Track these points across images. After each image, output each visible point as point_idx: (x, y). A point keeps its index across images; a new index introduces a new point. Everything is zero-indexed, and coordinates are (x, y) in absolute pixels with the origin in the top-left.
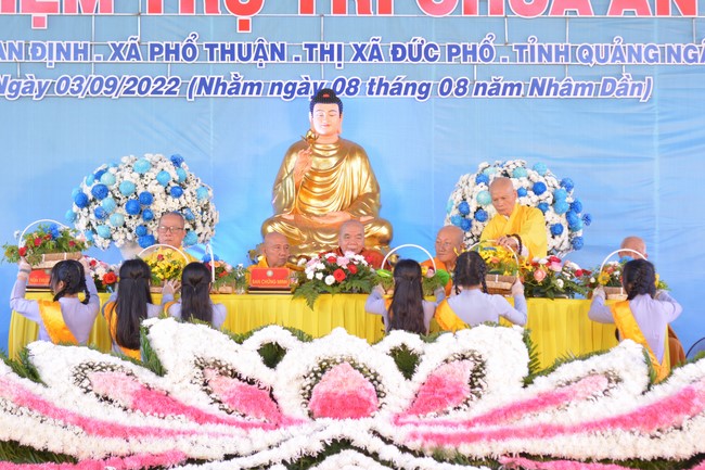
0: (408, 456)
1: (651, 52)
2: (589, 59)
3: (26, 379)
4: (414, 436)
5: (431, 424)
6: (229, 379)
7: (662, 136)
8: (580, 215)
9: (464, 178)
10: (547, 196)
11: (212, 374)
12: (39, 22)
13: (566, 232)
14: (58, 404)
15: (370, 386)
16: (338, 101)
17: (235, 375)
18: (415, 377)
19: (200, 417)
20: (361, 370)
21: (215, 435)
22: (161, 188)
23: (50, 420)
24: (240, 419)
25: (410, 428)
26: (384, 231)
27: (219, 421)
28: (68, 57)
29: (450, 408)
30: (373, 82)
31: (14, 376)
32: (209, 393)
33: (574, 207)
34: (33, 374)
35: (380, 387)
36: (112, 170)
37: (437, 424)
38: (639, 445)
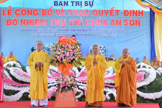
0: (79, 83)
1: (116, 30)
2: (108, 31)
3: (25, 72)
4: (80, 80)
5: (82, 78)
6: (54, 72)
7: (117, 41)
8: (106, 51)
9: (91, 46)
10: (102, 48)
11: (52, 71)
12: (37, 26)
13: (104, 53)
14: (29, 75)
15: (74, 73)
16: (75, 36)
17: (55, 71)
18: (80, 72)
19: (49, 77)
20: (73, 71)
21: (51, 80)
22: (51, 47)
23: (27, 78)
24: (55, 78)
25: (79, 79)
26: (81, 53)
27: (52, 78)
28: (41, 31)
29: (85, 76)
30: (80, 34)
31: (23, 71)
32: (51, 74)
33: (105, 50)
34: (26, 71)
35: (75, 73)
36: (45, 45)
37: (83, 78)
38: (112, 81)
